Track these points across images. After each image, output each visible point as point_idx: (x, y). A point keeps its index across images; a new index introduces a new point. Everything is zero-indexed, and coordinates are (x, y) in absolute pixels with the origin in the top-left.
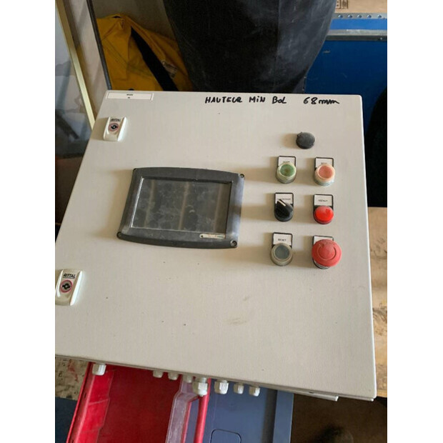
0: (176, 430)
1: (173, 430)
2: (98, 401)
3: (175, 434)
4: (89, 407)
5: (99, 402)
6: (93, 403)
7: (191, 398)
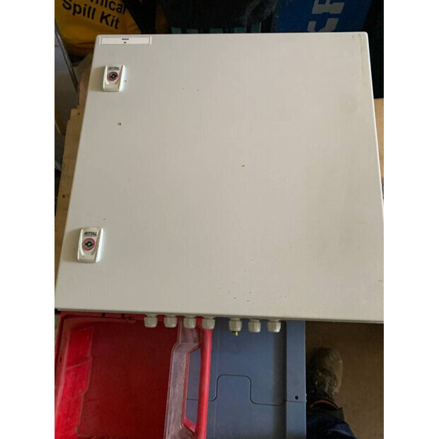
0: (177, 386)
1: (174, 387)
2: (78, 363)
3: (177, 390)
4: (67, 372)
5: (79, 365)
6: (71, 368)
7: (190, 349)
